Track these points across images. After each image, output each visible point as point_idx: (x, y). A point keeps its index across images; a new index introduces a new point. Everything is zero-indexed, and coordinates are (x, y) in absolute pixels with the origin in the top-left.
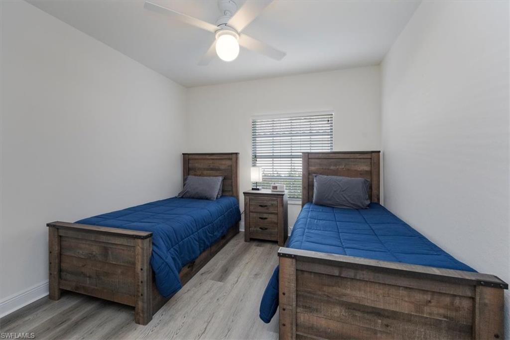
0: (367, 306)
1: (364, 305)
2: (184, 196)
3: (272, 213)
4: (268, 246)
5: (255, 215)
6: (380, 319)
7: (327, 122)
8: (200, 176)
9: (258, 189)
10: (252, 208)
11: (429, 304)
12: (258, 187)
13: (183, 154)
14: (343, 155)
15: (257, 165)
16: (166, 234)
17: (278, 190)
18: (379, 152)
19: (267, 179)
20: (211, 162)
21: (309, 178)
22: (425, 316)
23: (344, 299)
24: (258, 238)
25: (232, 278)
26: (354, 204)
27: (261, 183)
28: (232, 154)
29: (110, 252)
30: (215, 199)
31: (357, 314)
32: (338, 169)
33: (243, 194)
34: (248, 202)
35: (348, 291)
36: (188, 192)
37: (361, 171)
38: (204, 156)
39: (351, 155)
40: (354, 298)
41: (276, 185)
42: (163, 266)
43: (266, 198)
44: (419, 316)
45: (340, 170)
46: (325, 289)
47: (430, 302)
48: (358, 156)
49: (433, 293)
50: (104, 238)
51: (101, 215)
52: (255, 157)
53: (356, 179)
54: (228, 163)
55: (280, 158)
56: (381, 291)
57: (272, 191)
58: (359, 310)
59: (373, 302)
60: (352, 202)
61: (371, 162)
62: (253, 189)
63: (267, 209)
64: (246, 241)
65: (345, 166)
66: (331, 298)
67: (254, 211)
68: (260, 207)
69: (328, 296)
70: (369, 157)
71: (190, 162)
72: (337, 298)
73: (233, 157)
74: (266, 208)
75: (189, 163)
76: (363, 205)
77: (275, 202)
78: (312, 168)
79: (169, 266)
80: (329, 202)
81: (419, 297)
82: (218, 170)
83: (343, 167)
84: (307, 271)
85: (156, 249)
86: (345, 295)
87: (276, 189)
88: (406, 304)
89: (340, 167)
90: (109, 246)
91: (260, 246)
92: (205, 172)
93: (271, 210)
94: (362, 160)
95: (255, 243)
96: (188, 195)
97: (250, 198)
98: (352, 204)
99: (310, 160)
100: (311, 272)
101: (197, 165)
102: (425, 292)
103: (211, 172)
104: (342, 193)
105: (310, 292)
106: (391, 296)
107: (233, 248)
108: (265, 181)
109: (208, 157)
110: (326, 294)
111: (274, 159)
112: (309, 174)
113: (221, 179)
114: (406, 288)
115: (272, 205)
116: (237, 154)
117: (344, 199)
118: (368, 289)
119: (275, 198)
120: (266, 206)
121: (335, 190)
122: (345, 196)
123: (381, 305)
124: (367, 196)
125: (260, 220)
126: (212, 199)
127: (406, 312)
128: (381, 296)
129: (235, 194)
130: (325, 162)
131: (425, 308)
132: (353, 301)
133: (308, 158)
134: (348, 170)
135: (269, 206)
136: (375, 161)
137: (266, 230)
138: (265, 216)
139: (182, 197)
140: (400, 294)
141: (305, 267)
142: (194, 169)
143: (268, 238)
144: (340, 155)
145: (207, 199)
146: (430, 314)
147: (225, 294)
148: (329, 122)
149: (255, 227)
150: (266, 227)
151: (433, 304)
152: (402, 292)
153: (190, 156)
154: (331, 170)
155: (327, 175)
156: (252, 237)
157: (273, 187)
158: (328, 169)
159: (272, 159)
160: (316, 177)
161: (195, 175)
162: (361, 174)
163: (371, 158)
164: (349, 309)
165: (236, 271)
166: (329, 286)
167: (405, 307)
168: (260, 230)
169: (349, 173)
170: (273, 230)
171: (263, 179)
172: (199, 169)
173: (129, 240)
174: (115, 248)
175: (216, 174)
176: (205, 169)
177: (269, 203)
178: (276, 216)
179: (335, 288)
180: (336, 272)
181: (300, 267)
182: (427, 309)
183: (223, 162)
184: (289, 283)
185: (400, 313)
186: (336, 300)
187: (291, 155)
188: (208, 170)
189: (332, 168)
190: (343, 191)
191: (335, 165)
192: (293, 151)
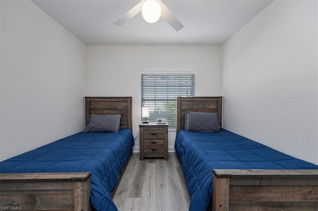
0: (275, 202)
1: (274, 202)
2: (90, 131)
3: (160, 139)
4: (158, 161)
5: (147, 141)
6: (283, 209)
7: (191, 78)
8: (100, 114)
9: (148, 123)
10: (145, 136)
11: (311, 193)
12: (147, 121)
13: (85, 97)
14: (202, 99)
15: (144, 105)
16: (98, 169)
17: (162, 122)
18: (222, 97)
19: (153, 116)
20: (110, 103)
21: (181, 114)
22: (308, 201)
23: (261, 200)
24: (150, 156)
25: (145, 192)
26: (212, 129)
27: (149, 118)
28: (127, 98)
29: (38, 200)
30: (117, 132)
31: (268, 209)
32: (198, 108)
33: (139, 127)
34: (143, 132)
35: (264, 195)
36: (94, 127)
37: (212, 109)
38: (103, 99)
39: (207, 99)
40: (267, 198)
41: (160, 119)
42: (104, 201)
43: (156, 128)
44: (305, 202)
45: (200, 108)
46: (248, 195)
47: (311, 192)
48: (210, 99)
49: (313, 186)
50: (30, 187)
51: (12, 158)
52: (143, 100)
53: (213, 113)
54: (124, 104)
55: (161, 101)
56: (284, 191)
57: (158, 123)
58: (270, 206)
59: (279, 198)
60: (211, 128)
61: (217, 104)
62: (144, 123)
63: (157, 136)
64: (141, 160)
65: (203, 106)
66: (252, 201)
67: (146, 138)
68: (152, 135)
69: (250, 200)
70: (217, 100)
71: (92, 103)
72: (256, 201)
73: (128, 100)
74: (155, 135)
75: (90, 105)
76: (217, 129)
77: (162, 131)
78: (183, 107)
79: (108, 200)
80: (198, 129)
81: (306, 190)
82: (116, 109)
83: (202, 106)
84: (235, 186)
85: (94, 187)
86: (261, 198)
87: (161, 122)
88: (298, 196)
89: (200, 106)
90: (35, 193)
91: (152, 162)
92: (105, 111)
93: (159, 136)
94: (212, 102)
95: (148, 161)
96: (93, 130)
97: (144, 129)
98: (211, 129)
99: (182, 102)
100: (239, 186)
101: (97, 106)
102: (308, 186)
103: (110, 111)
104: (206, 123)
105: (237, 200)
106: (290, 192)
107: (134, 167)
108: (151, 116)
109: (107, 100)
110: (249, 199)
111: (156, 102)
112: (181, 111)
113: (120, 116)
114: (299, 186)
115: (160, 133)
116: (131, 98)
117: (207, 126)
118: (276, 191)
119: (162, 128)
120: (155, 134)
121: (202, 121)
122: (207, 124)
123: (283, 200)
124: (219, 124)
125: (152, 144)
126: (115, 132)
127: (298, 201)
128: (284, 194)
129: (130, 127)
130: (191, 103)
131: (309, 196)
132: (267, 200)
133: (180, 100)
134: (205, 108)
135: (158, 134)
136: (220, 103)
137: (156, 151)
138: (155, 141)
139: (88, 132)
140: (295, 190)
141: (235, 183)
142: (95, 109)
143: (158, 156)
144: (200, 99)
145: (110, 132)
146: (311, 199)
147: (147, 208)
148: (193, 78)
149: (148, 149)
150: (155, 148)
151: (313, 193)
152: (297, 189)
153: (91, 99)
154: (195, 108)
155: (195, 112)
156: (145, 156)
157: (158, 120)
158: (193, 108)
159: (154, 102)
160: (188, 113)
161: (96, 114)
162: (212, 111)
163: (217, 101)
164: (264, 206)
165: (145, 185)
166: (250, 193)
167: (297, 198)
168: (152, 151)
169: (205, 110)
170: (161, 150)
171: (150, 115)
172: (99, 109)
173: (65, 184)
174: (46, 194)
175: (115, 113)
176: (104, 109)
177: (157, 132)
178: (163, 141)
179: (254, 194)
180: (257, 183)
181: (232, 184)
182: (309, 197)
183: (120, 104)
184: (225, 197)
185: (295, 202)
186: (256, 202)
187: (168, 99)
188: (107, 109)
189: (195, 107)
190: (206, 121)
191: (197, 105)
192: (168, 96)
